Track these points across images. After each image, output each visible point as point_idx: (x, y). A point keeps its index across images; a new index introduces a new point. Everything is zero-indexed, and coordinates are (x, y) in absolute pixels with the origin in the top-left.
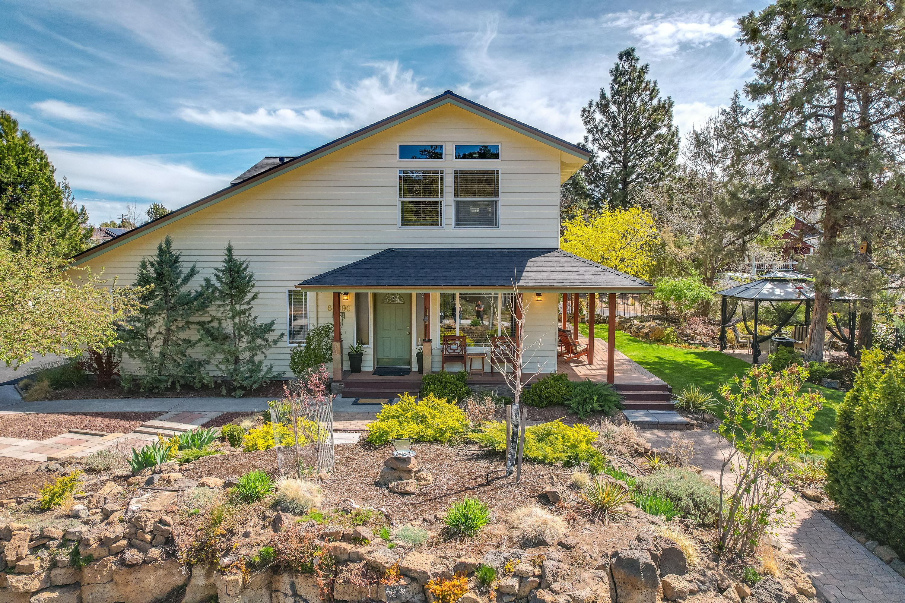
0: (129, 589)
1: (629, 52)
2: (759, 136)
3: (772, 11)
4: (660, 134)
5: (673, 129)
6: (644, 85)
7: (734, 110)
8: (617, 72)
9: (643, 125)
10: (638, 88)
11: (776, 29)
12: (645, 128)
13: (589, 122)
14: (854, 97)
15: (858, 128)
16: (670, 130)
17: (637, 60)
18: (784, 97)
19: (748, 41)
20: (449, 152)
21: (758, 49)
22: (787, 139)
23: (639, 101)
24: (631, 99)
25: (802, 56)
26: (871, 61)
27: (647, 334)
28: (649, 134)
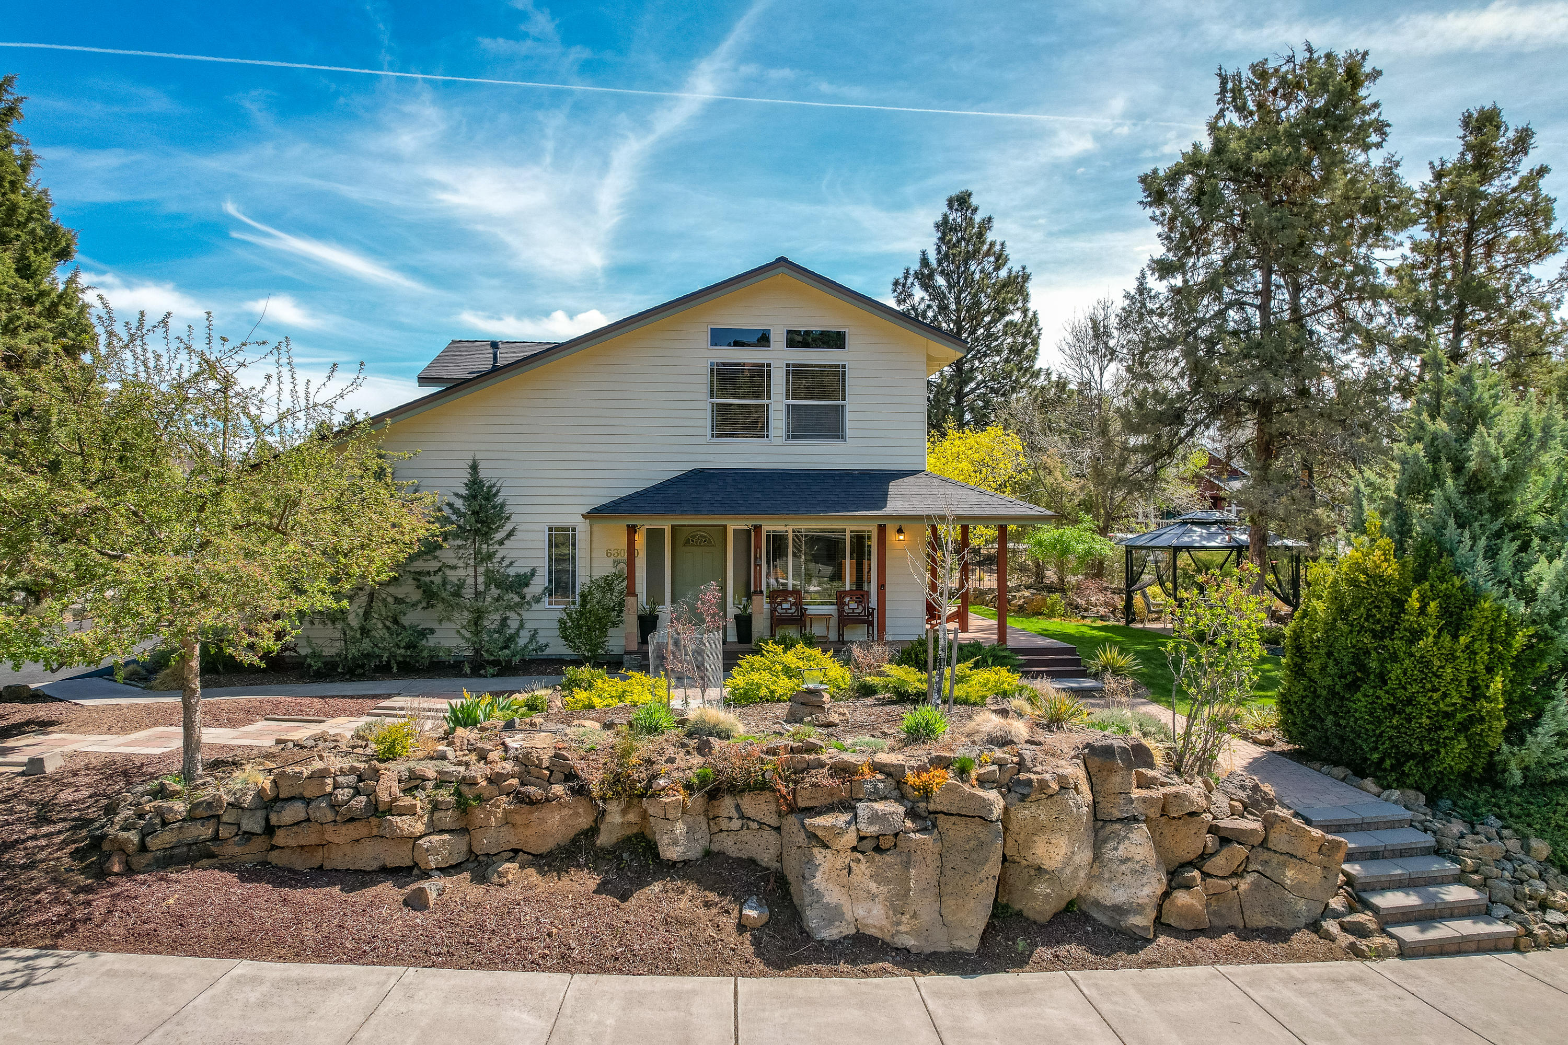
0: (528, 832)
1: (963, 198)
2: (1171, 326)
3: (1180, 170)
4: (1012, 322)
5: (1030, 314)
6: (985, 247)
7: (1141, 294)
8: (944, 226)
9: (986, 307)
10: (977, 251)
11: (1185, 192)
12: (988, 312)
13: (904, 301)
14: (1282, 282)
15: (1289, 321)
16: (1025, 316)
17: (975, 210)
18: (1200, 277)
19: (1151, 204)
20: (778, 339)
21: (1163, 214)
22: (1204, 332)
23: (977, 271)
24: (967, 269)
25: (1218, 226)
26: (1298, 241)
27: (1021, 607)
28: (994, 321)
